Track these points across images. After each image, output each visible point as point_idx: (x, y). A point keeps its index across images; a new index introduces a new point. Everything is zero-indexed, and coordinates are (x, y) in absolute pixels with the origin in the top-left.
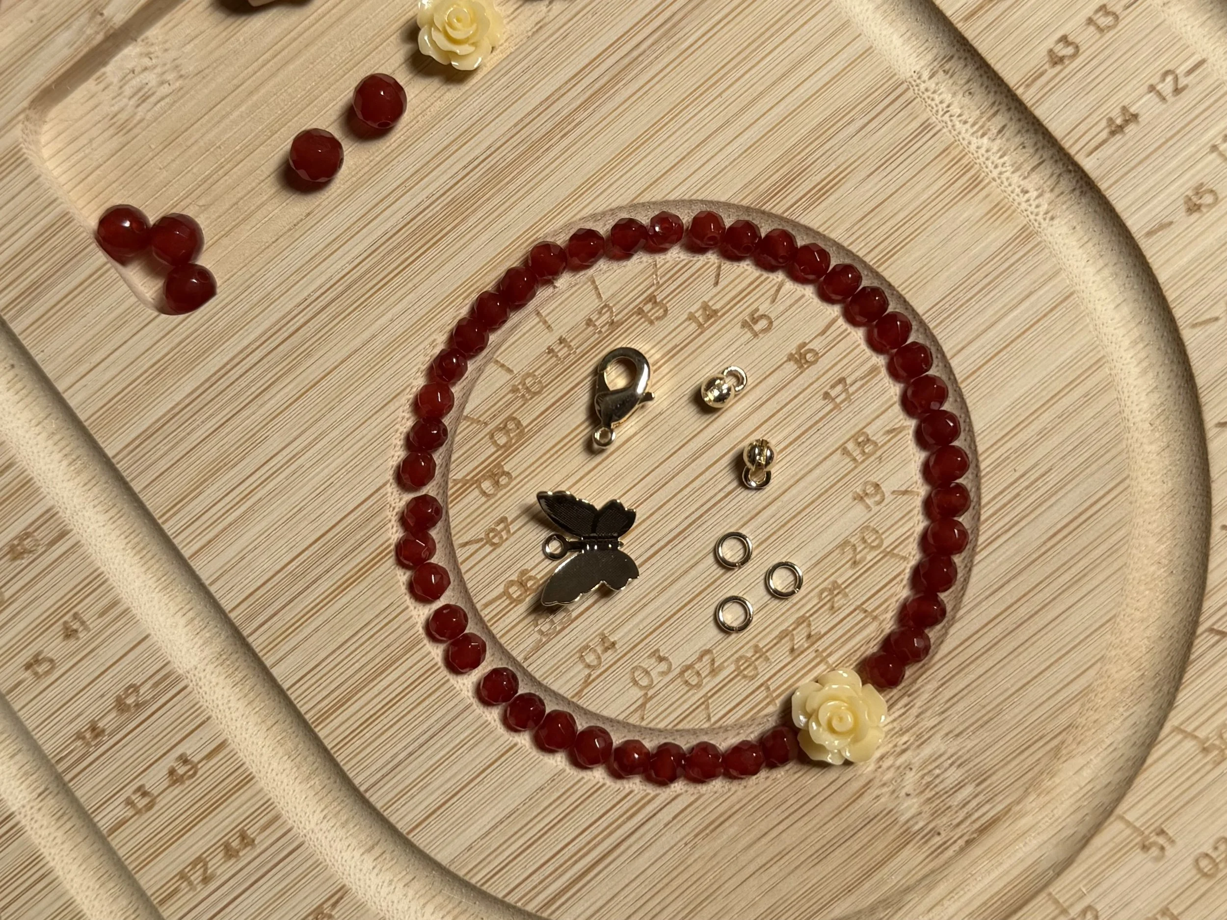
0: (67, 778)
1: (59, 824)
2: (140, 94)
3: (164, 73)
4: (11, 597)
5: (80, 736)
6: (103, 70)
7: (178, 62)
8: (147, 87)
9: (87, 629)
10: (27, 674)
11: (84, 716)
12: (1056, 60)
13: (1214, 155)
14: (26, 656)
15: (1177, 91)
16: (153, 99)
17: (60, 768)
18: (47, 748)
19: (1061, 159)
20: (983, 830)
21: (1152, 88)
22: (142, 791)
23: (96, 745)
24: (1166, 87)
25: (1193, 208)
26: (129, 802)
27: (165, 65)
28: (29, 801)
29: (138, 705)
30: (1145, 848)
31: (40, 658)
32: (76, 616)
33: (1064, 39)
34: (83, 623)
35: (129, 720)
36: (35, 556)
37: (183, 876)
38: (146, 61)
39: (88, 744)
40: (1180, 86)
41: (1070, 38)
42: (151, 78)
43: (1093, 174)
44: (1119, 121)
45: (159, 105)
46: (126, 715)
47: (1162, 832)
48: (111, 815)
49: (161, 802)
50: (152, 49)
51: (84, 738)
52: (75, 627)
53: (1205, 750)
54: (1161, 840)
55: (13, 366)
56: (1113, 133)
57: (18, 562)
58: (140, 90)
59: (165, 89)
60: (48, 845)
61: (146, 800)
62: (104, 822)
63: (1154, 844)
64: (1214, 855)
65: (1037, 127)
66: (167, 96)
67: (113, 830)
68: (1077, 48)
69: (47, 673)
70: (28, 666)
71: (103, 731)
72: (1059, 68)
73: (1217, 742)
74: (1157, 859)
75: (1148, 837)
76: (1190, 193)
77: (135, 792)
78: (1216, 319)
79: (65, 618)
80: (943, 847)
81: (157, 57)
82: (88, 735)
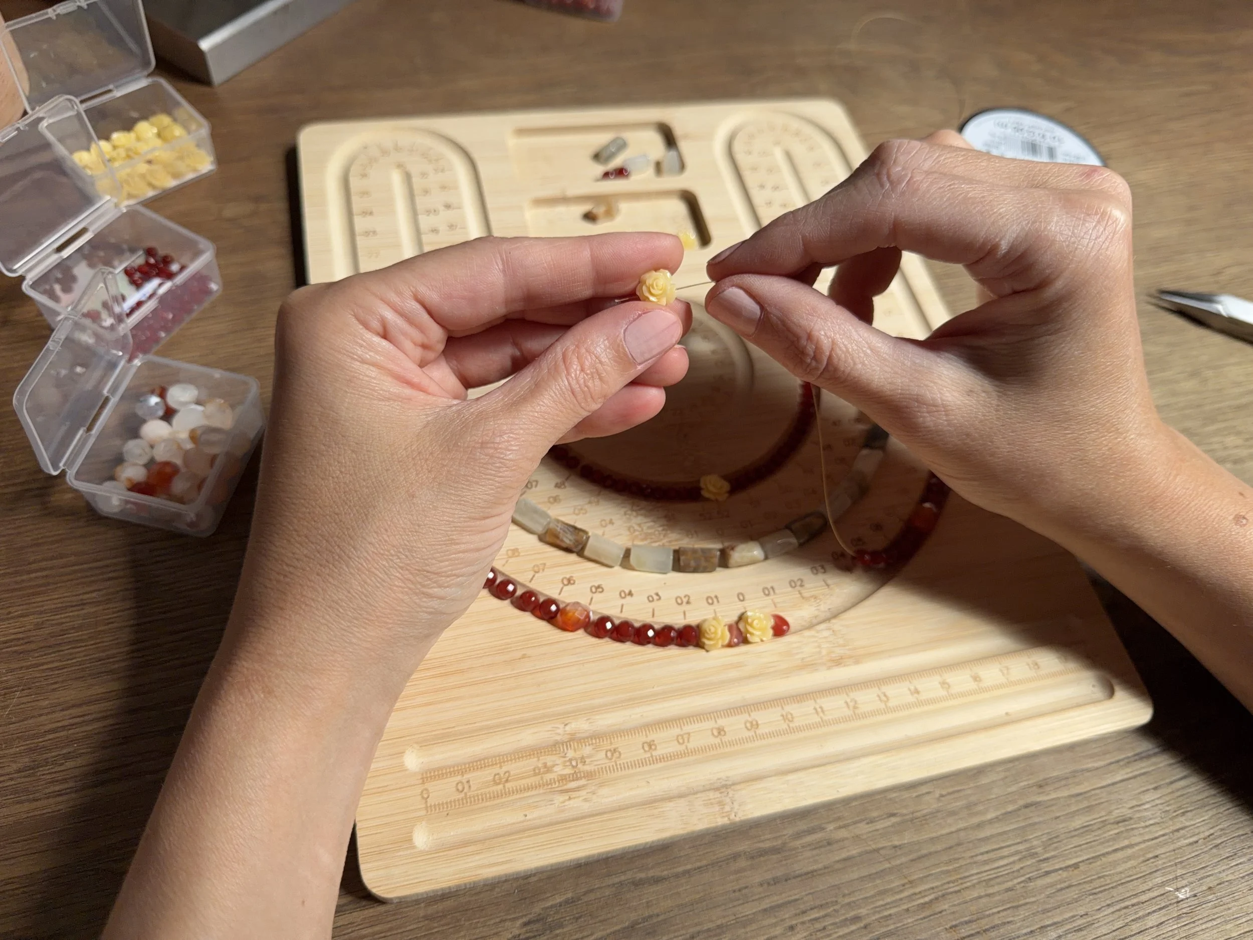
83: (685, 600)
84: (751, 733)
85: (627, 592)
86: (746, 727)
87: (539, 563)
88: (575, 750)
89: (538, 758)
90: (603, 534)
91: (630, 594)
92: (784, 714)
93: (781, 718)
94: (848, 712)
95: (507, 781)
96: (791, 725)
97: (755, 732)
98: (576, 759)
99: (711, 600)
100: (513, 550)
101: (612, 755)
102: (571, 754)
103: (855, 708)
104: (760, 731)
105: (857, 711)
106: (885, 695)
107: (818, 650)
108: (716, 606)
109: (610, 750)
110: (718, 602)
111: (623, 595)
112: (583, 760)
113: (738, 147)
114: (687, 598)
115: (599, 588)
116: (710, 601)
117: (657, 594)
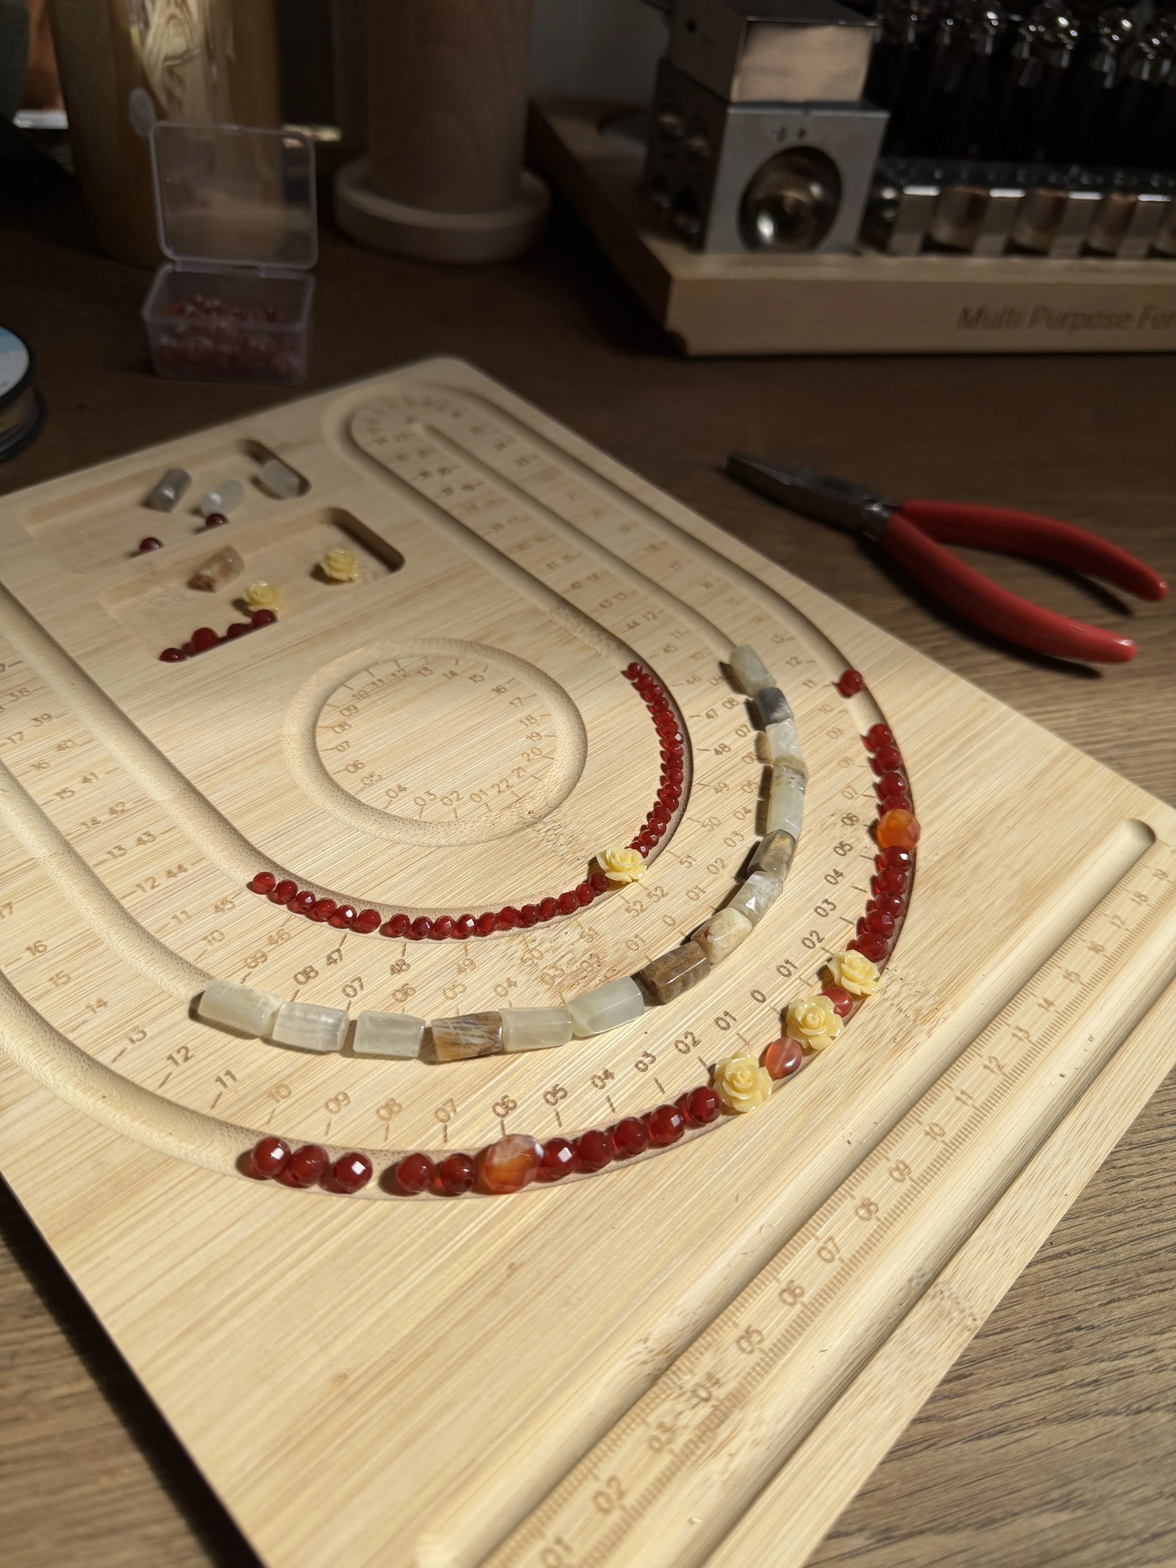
0: (72, 842)
4: (54, 766)
5: (83, 824)
9: (98, 779)
10: (58, 797)
11: (89, 815)
14: (58, 790)
17: (68, 838)
18: (61, 830)
22: (119, 848)
23: (94, 828)
25: (666, 649)
26: (110, 853)
29: (123, 811)
30: (681, 863)
31: (67, 790)
32: (92, 774)
34: (96, 777)
35: (115, 818)
36: (73, 749)
37: (138, 886)
39: (89, 827)
46: (114, 815)
48: (97, 858)
49: (131, 853)
51: (87, 825)
52: (90, 778)
53: (704, 826)
54: (690, 860)
57: (61, 752)
60: (51, 874)
61: (121, 852)
62: (91, 862)
63: (686, 861)
67: (96, 866)
69: (69, 797)
70: (58, 794)
71: (99, 822)
74: (689, 867)
75: (682, 859)
77: (115, 848)
79: (85, 775)
82: (89, 824)
83: (689, 1040)
84: (908, 1183)
85: (601, 1073)
86: (896, 1180)
87: (438, 1104)
88: (691, 1371)
89: (644, 1422)
90: (511, 1005)
91: (608, 1075)
92: (927, 1129)
93: (929, 1138)
94: (996, 1079)
95: (621, 1495)
96: (947, 1139)
97: (911, 1179)
98: (699, 1385)
99: (724, 1022)
100: (387, 1106)
101: (750, 1342)
102: (689, 1381)
103: (1000, 1068)
104: (916, 1172)
105: (1006, 1071)
106: (1021, 1030)
107: (902, 1015)
108: (735, 1028)
109: (742, 1338)
110: (735, 1019)
111: (597, 1081)
112: (713, 1379)
113: (362, 438)
114: (690, 1038)
115: (556, 1094)
116: (723, 1024)
117: (646, 1055)
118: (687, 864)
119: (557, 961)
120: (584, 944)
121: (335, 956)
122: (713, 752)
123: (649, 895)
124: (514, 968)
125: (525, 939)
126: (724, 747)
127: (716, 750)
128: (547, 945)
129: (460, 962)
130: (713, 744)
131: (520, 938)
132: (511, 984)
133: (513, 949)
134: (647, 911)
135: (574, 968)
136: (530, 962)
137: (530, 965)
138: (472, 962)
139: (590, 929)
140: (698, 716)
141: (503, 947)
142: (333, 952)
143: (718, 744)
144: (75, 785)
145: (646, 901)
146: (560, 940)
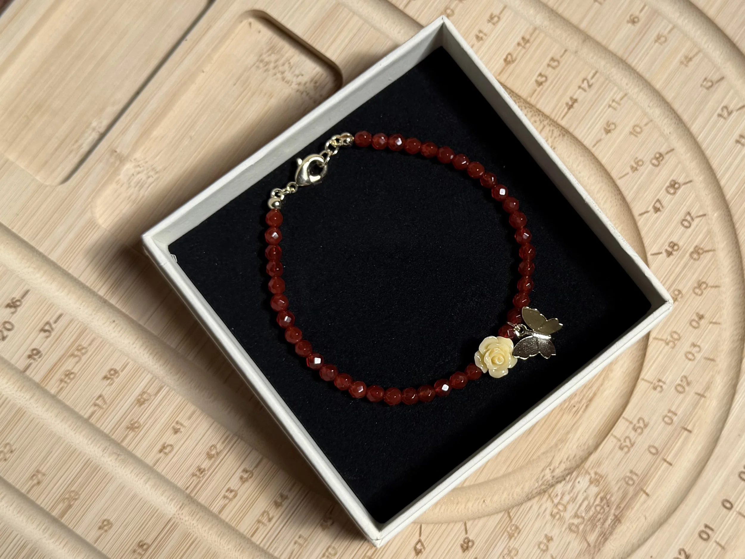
0: (193, 495)
1: (193, 517)
2: (139, 185)
3: (148, 173)
4: (144, 423)
5: (194, 475)
6: (118, 178)
7: (154, 166)
8: (142, 181)
9: (184, 427)
10: (162, 454)
11: (194, 465)
12: (540, 84)
13: (610, 109)
14: (158, 447)
15: (590, 86)
16: (146, 185)
17: (188, 491)
18: (179, 485)
19: (551, 124)
20: (591, 400)
21: (580, 87)
22: (230, 490)
23: (203, 476)
24: (585, 85)
25: (608, 132)
26: (225, 497)
27: (148, 169)
28: (176, 511)
29: (218, 454)
30: (655, 388)
31: (166, 445)
32: (177, 423)
33: (540, 75)
34: (182, 425)
35: (215, 461)
36: (151, 401)
37: (259, 521)
38: (138, 169)
39: (199, 477)
40: (590, 84)
41: (543, 73)
42: (142, 176)
43: (566, 126)
44: (570, 103)
45: (150, 188)
46: (213, 459)
47: (660, 381)
48: (218, 505)
49: (240, 493)
50: (140, 163)
51: (196, 475)
52: (178, 427)
53: (667, 344)
54: (661, 384)
55: (114, 321)
56: (569, 109)
57: (142, 406)
58: (139, 183)
59: (151, 180)
60: (191, 528)
61: (233, 494)
62: (215, 509)
63: (658, 386)
64: (682, 383)
65: (539, 113)
66: (153, 182)
67: (220, 512)
68: (546, 77)
69: (170, 452)
70: (161, 451)
71: (204, 469)
72: (541, 87)
73: (671, 339)
74: (661, 392)
75: (655, 384)
76: (605, 126)
77: (227, 491)
78: (628, 173)
79: (173, 425)
80: (577, 412)
81: (143, 166)
82: (198, 473)
99: (705, 534)
116: (705, 537)
118: (659, 389)
119: (578, 510)
120: (594, 490)
121: (419, 547)
122: (664, 254)
123: (635, 429)
124: (548, 525)
125: (550, 496)
126: (673, 245)
127: (666, 251)
128: (567, 498)
129: (509, 529)
130: (663, 244)
131: (546, 496)
132: (549, 539)
133: (543, 508)
134: (635, 444)
135: (591, 513)
136: (558, 516)
137: (558, 519)
138: (517, 528)
139: (596, 473)
140: (647, 212)
141: (535, 508)
142: (417, 544)
143: (667, 244)
144: (170, 438)
145: (632, 435)
146: (575, 490)
